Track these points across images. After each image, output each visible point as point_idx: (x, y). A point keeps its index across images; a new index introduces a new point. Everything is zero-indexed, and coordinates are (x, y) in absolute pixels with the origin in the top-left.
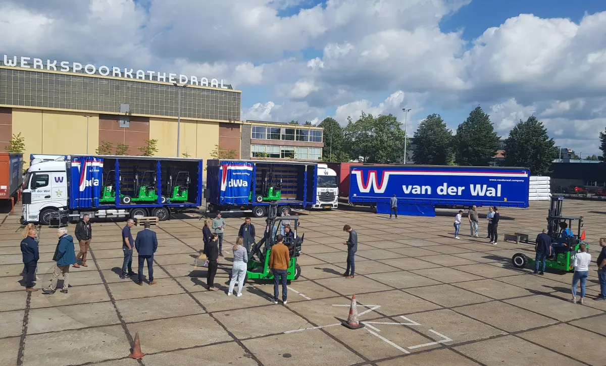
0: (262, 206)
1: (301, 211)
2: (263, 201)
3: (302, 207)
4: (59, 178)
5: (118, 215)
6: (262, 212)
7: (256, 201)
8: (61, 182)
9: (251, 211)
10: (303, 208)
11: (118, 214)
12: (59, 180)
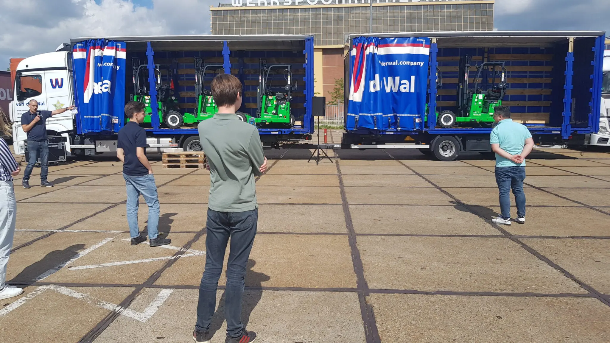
0: (453, 135)
1: (557, 149)
2: (456, 124)
3: (558, 140)
4: (57, 80)
5: (159, 148)
6: (454, 150)
7: (439, 124)
8: (61, 87)
9: (427, 146)
10: (560, 142)
11: (158, 145)
12: (57, 84)
